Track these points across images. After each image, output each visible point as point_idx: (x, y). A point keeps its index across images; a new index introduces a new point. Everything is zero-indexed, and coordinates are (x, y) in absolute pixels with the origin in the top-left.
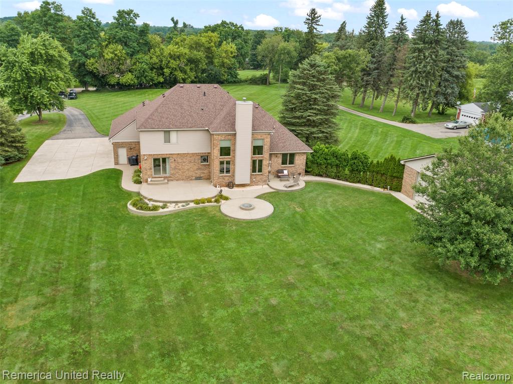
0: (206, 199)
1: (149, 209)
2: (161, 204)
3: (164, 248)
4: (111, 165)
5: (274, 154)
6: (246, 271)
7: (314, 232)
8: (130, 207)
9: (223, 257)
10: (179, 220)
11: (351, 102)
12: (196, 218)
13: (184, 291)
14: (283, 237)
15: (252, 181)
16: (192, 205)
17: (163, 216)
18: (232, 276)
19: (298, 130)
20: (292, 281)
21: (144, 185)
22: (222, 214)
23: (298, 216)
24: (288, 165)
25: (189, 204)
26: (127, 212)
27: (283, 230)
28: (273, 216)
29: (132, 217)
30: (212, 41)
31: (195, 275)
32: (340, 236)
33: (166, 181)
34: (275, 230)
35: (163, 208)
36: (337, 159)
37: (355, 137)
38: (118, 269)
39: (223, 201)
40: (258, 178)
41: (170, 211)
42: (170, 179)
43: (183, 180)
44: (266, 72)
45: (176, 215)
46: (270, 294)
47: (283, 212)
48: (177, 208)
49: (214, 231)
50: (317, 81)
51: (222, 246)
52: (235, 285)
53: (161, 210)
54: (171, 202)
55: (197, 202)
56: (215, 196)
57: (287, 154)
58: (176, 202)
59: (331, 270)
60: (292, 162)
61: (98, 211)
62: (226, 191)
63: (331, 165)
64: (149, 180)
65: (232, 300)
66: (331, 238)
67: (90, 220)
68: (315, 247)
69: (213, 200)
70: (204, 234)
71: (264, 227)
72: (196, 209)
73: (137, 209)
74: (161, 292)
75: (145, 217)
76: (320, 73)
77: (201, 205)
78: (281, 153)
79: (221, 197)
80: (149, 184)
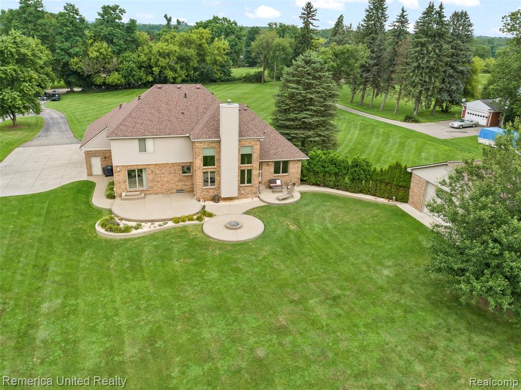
0: (187, 217)
1: (120, 231)
2: (134, 224)
3: (133, 280)
4: (84, 177)
5: (265, 162)
6: (228, 310)
7: (311, 256)
8: (99, 229)
9: (202, 291)
10: (154, 243)
11: (349, 101)
12: (173, 241)
13: (151, 340)
14: (274, 264)
15: (240, 193)
16: (171, 224)
17: (135, 239)
18: (212, 317)
19: (292, 134)
20: (284, 323)
21: (117, 200)
22: (205, 234)
23: (292, 236)
24: (281, 174)
25: (167, 223)
26: (94, 235)
27: (274, 254)
28: (263, 237)
29: (100, 241)
30: (203, 37)
31: (166, 317)
32: (340, 260)
33: (143, 195)
34: (265, 254)
35: (136, 228)
36: (336, 166)
37: (354, 139)
38: (74, 311)
39: (206, 219)
40: (248, 190)
41: (144, 233)
42: (146, 193)
43: (162, 193)
44: (261, 69)
45: (152, 237)
46: (256, 342)
47: (275, 231)
48: (152, 229)
49: (194, 257)
50: (313, 79)
51: (202, 276)
52: (214, 329)
53: (134, 232)
54: (146, 221)
55: (176, 220)
56: (198, 213)
57: (280, 162)
58: (152, 221)
59: (331, 306)
60: (285, 170)
61: (61, 234)
62: (210, 206)
63: (329, 173)
64: (123, 194)
65: (209, 351)
66: (330, 263)
67: (50, 245)
68: (311, 276)
69: (195, 217)
70: (182, 260)
71: (252, 250)
72: (174, 228)
73: (107, 230)
74: (124, 342)
75: (115, 241)
76: (316, 70)
77: (181, 223)
78: (272, 161)
79: (204, 213)
80: (123, 199)
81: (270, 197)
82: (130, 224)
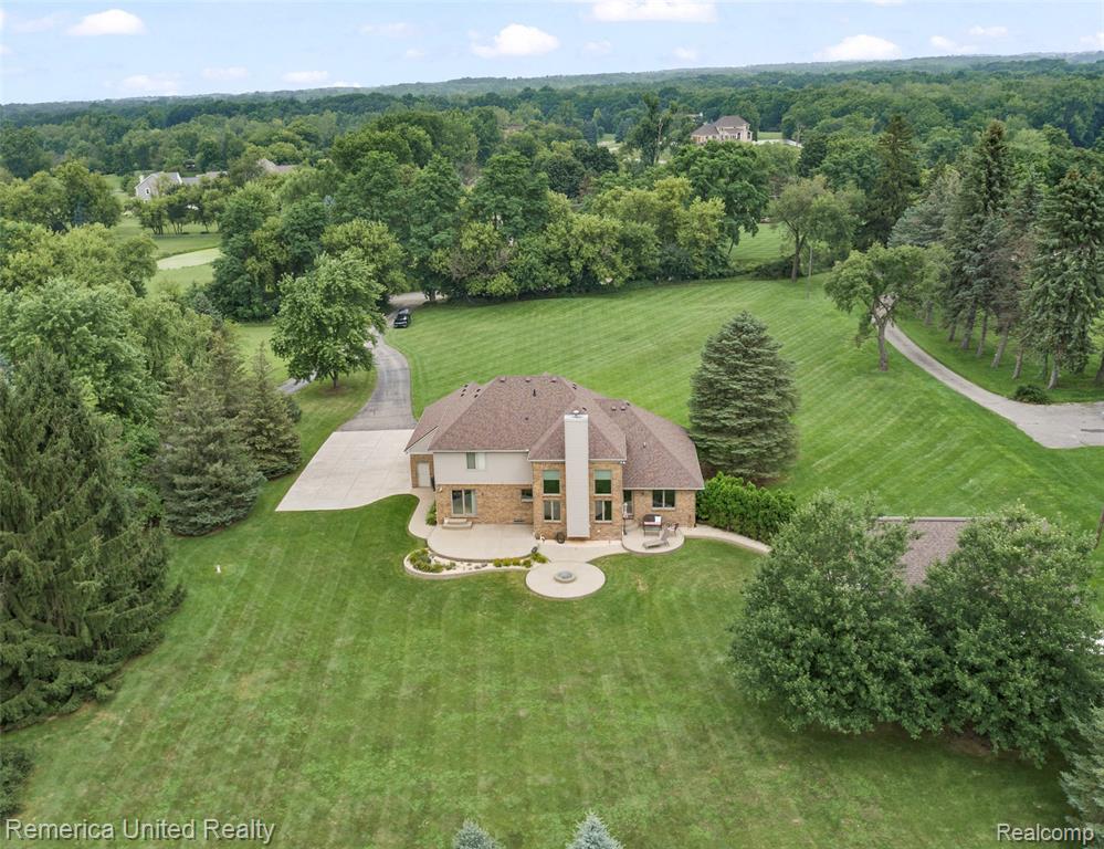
0: (513, 560)
1: (429, 570)
2: (447, 562)
3: (427, 627)
4: (408, 490)
5: (637, 490)
8: (408, 565)
10: (464, 589)
12: (486, 588)
13: (426, 685)
15: (591, 533)
16: (491, 567)
17: (443, 581)
20: (562, 691)
21: (437, 528)
22: (526, 585)
24: (663, 508)
25: (486, 565)
26: (401, 570)
28: (597, 595)
29: (405, 579)
30: (674, 195)
33: (470, 524)
35: (449, 569)
39: (536, 565)
40: (606, 528)
41: (456, 575)
42: (474, 521)
43: (495, 522)
45: (464, 581)
48: (467, 570)
49: (501, 610)
53: (445, 572)
54: (462, 560)
55: (498, 563)
56: (528, 556)
57: (661, 491)
58: (470, 561)
60: (670, 503)
62: (548, 547)
64: (446, 521)
69: (522, 561)
70: (486, 613)
72: (493, 573)
73: (414, 567)
75: (421, 581)
77: (504, 568)
78: (649, 490)
79: (536, 556)
80: (444, 528)
81: (636, 542)
82: (443, 562)
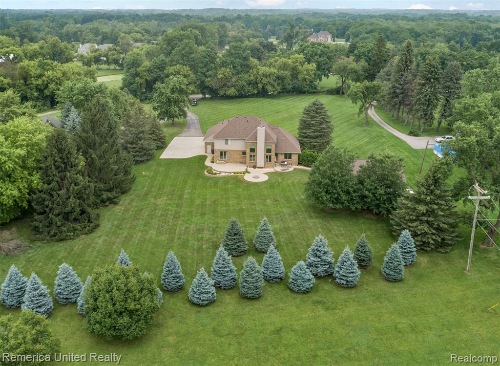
0: (239, 172)
1: (213, 174)
2: (219, 172)
4: (203, 153)
8: (205, 172)
15: (265, 166)
16: (232, 174)
17: (217, 178)
21: (215, 163)
22: (244, 179)
23: (277, 183)
24: (287, 159)
28: (266, 182)
33: (225, 162)
35: (219, 174)
39: (247, 174)
40: (269, 164)
41: (221, 176)
42: (227, 162)
43: (233, 163)
45: (223, 178)
48: (224, 175)
53: (217, 175)
54: (223, 172)
55: (235, 173)
56: (244, 171)
57: (287, 154)
58: (226, 172)
62: (250, 169)
64: (217, 161)
69: (242, 173)
72: (233, 176)
73: (208, 173)
77: (237, 174)
78: (283, 153)
79: (247, 171)
80: (217, 163)
81: (279, 169)
82: (217, 172)
